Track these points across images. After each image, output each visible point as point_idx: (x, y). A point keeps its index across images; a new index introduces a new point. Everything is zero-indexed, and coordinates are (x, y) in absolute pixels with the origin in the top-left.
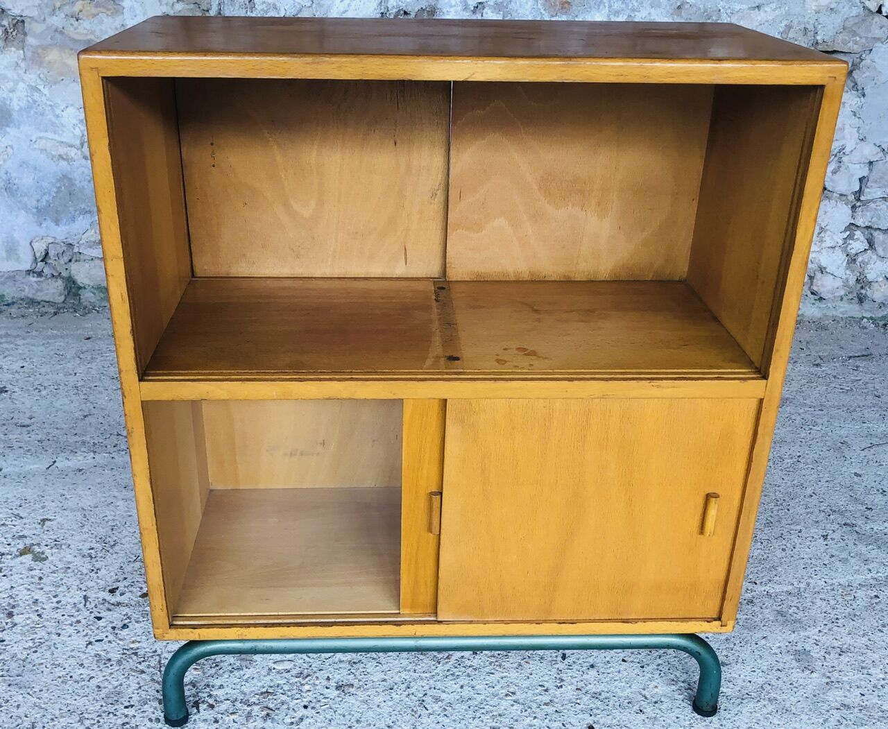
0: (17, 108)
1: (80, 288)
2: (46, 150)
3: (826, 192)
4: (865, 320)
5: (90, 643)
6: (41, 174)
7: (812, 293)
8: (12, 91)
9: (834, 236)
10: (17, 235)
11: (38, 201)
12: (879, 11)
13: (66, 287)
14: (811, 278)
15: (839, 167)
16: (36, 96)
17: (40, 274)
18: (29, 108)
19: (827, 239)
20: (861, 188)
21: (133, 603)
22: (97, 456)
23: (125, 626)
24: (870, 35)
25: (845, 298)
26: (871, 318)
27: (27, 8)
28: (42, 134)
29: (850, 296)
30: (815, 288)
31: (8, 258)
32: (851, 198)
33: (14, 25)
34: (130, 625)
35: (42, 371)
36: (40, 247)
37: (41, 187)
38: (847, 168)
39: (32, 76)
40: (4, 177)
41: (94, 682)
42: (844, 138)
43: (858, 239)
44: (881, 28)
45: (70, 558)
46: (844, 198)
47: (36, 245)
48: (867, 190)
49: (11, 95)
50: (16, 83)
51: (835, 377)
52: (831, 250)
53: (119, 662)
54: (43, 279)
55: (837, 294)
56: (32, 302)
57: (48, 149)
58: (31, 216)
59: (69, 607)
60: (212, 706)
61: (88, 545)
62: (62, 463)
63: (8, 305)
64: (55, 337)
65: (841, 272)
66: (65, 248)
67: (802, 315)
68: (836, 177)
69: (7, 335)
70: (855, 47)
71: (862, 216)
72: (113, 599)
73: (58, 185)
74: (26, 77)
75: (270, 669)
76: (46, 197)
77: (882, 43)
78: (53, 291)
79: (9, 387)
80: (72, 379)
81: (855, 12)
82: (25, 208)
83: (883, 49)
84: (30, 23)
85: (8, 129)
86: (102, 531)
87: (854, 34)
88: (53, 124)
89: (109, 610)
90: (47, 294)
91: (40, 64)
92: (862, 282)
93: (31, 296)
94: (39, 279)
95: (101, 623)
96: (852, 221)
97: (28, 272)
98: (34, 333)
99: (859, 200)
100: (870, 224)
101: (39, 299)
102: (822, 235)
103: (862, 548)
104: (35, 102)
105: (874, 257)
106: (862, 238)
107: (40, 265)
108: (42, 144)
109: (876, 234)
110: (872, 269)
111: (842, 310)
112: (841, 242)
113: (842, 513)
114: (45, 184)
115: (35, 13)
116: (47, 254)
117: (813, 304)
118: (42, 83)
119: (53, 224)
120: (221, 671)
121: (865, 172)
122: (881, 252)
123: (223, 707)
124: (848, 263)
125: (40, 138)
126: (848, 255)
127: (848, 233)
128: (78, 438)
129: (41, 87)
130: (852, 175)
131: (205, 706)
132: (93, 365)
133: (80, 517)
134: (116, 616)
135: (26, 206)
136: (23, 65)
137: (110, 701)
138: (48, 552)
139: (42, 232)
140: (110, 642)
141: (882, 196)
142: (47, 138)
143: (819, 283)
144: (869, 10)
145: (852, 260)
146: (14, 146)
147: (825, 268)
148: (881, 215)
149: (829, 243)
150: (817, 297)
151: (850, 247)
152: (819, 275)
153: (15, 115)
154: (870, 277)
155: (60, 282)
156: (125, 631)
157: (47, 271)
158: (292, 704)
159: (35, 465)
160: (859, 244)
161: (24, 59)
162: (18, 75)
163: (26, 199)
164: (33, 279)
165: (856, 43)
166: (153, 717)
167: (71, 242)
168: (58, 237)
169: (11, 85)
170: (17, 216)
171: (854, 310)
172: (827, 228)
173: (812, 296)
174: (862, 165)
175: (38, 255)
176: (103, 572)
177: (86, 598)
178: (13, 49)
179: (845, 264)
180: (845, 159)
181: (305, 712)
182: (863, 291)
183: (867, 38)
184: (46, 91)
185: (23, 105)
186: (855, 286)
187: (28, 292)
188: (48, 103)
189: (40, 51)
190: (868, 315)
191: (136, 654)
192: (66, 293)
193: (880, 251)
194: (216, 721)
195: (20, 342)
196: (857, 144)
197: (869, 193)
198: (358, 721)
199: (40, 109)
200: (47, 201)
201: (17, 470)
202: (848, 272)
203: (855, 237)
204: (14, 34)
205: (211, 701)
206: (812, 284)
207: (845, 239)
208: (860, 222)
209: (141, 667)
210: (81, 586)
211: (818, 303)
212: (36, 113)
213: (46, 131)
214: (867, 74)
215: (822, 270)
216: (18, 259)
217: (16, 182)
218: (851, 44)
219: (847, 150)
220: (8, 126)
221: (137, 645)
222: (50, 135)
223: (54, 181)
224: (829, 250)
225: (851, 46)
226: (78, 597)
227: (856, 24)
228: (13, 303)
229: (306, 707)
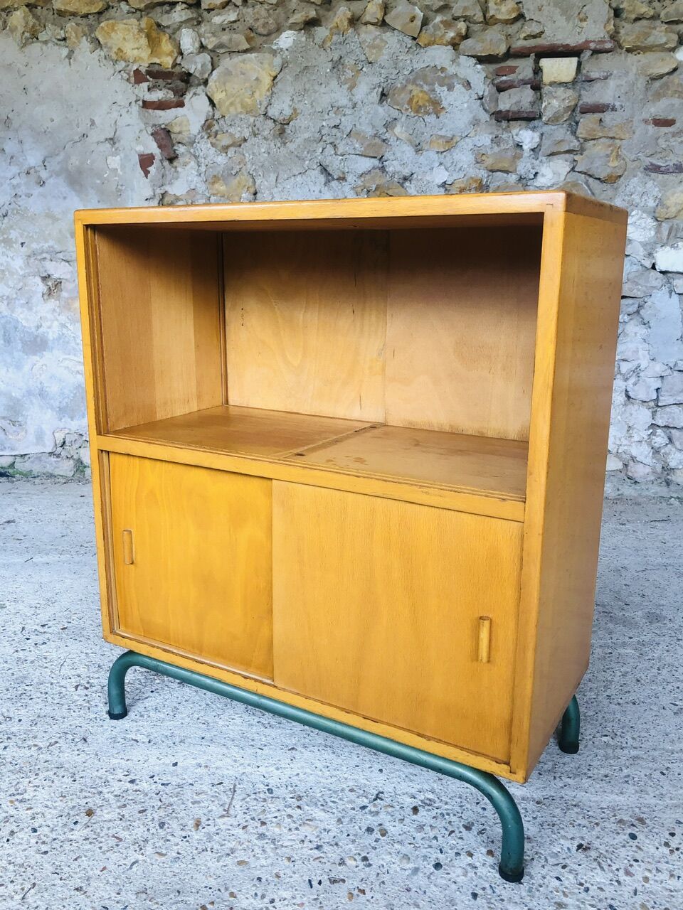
0: (51, 338)
1: (85, 467)
2: (68, 367)
3: (631, 400)
4: (673, 499)
5: (17, 651)
6: (64, 384)
7: (629, 478)
8: (49, 327)
9: (640, 433)
10: (44, 427)
11: (60, 402)
12: (654, 267)
13: (75, 466)
14: (626, 465)
15: (639, 380)
16: (65, 331)
17: (58, 456)
18: (59, 338)
19: (635, 435)
20: (658, 397)
21: (55, 632)
22: (62, 556)
23: (45, 643)
24: (649, 285)
25: (655, 482)
26: (678, 498)
27: (64, 273)
28: (67, 357)
29: (659, 481)
30: (630, 474)
31: (37, 444)
32: (652, 404)
33: (56, 286)
34: (48, 643)
35: (43, 513)
36: (59, 437)
37: (63, 393)
38: (644, 381)
39: (63, 317)
40: (39, 386)
41: (10, 671)
42: (638, 359)
43: (659, 435)
44: (656, 279)
45: (21, 607)
46: (646, 404)
47: (57, 435)
48: (661, 398)
49: (48, 330)
50: (52, 321)
51: (634, 531)
52: (639, 444)
53: (32, 662)
54: (59, 459)
55: (648, 479)
56: (51, 476)
57: (70, 366)
58: (55, 413)
59: (10, 633)
60: (87, 688)
61: (37, 602)
62: (37, 559)
63: (35, 477)
64: (60, 495)
65: (648, 461)
66: (77, 438)
67: (622, 494)
68: (636, 388)
69: (28, 493)
70: (639, 293)
71: (662, 418)
72: (42, 630)
73: (75, 392)
74: (59, 318)
75: (136, 671)
76: (66, 400)
77: (658, 290)
78: (66, 468)
79: (17, 520)
80: (63, 517)
81: (635, 268)
82: (52, 408)
83: (659, 295)
84: (65, 283)
85: (44, 353)
86: (49, 595)
87: (637, 284)
88: (74, 349)
89: (37, 635)
90: (61, 470)
91: (69, 309)
92: (667, 469)
93: (50, 471)
94: (57, 459)
95: (29, 641)
96: (654, 422)
97: (51, 454)
98: (47, 493)
99: (658, 406)
100: (667, 424)
101: (56, 474)
102: (631, 432)
103: (611, 626)
104: (63, 334)
105: (674, 449)
106: (663, 435)
107: (59, 450)
108: (66, 363)
109: (673, 431)
110: (673, 458)
111: (654, 491)
112: (646, 437)
113: (604, 606)
114: (66, 392)
115: (68, 277)
116: (64, 442)
117: (630, 486)
118: (69, 321)
119: (69, 420)
120: (101, 670)
121: (658, 384)
122: (679, 447)
123: (94, 689)
124: (653, 453)
125: (65, 359)
126: (652, 448)
127: (651, 431)
128: (53, 547)
129: (68, 325)
130: (650, 387)
131: (82, 688)
132: (80, 511)
133: (37, 586)
134: (40, 639)
135: (52, 406)
136: (58, 310)
137: (18, 681)
138: (7, 604)
139: (61, 425)
140: (30, 651)
141: (674, 402)
142: (70, 360)
143: (633, 470)
144: (646, 267)
145: (656, 451)
146: (48, 365)
147: (636, 458)
148: (676, 417)
149: (636, 438)
150: (633, 481)
151: (654, 441)
152: (631, 463)
153: (50, 344)
154: (672, 464)
155: (72, 462)
156: (44, 645)
157: (64, 454)
158: (143, 690)
159: (18, 560)
160: (660, 439)
161: (59, 307)
162: (55, 316)
163: (52, 401)
164: (53, 459)
165: (639, 290)
166: (43, 691)
167: (81, 433)
168: (72, 429)
169: (48, 324)
170: (45, 413)
171: (663, 491)
172: (635, 426)
173: (629, 480)
174: (656, 379)
175: (58, 442)
176: (41, 615)
177: (23, 628)
178: (53, 300)
179: (651, 453)
180: (642, 374)
181: (151, 694)
182: (669, 477)
183: (646, 287)
184: (71, 328)
185: (55, 337)
186: (662, 473)
187: (49, 469)
188: (72, 335)
189: (70, 301)
190: (675, 495)
191: (45, 658)
192: (75, 469)
193: (677, 444)
194: (87, 695)
195: (35, 497)
196: (649, 363)
197: (665, 400)
198: (186, 701)
199: (67, 339)
200: (67, 403)
201: (5, 562)
202: (654, 461)
203: (657, 434)
204: (55, 291)
205: (87, 686)
206: (627, 471)
207: (649, 435)
208: (660, 423)
209: (46, 665)
210: (23, 622)
211: (633, 486)
212: (63, 342)
213: (69, 354)
214: (650, 311)
215: (633, 459)
216: (44, 445)
217: (47, 390)
218: (635, 291)
219: (642, 367)
220: (45, 351)
221: (49, 654)
222: (72, 357)
223: (72, 389)
224: (637, 443)
225: (635, 293)
226: (19, 628)
227: (636, 276)
228: (38, 476)
229: (152, 692)
